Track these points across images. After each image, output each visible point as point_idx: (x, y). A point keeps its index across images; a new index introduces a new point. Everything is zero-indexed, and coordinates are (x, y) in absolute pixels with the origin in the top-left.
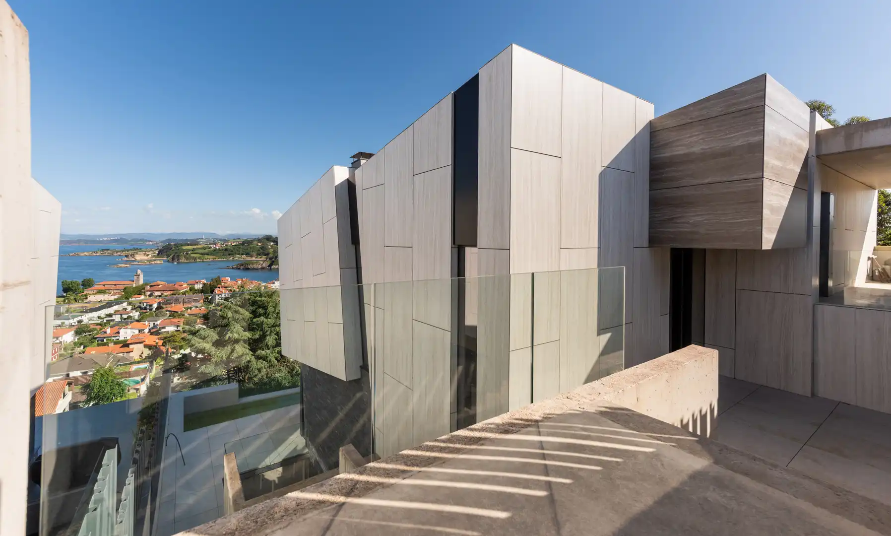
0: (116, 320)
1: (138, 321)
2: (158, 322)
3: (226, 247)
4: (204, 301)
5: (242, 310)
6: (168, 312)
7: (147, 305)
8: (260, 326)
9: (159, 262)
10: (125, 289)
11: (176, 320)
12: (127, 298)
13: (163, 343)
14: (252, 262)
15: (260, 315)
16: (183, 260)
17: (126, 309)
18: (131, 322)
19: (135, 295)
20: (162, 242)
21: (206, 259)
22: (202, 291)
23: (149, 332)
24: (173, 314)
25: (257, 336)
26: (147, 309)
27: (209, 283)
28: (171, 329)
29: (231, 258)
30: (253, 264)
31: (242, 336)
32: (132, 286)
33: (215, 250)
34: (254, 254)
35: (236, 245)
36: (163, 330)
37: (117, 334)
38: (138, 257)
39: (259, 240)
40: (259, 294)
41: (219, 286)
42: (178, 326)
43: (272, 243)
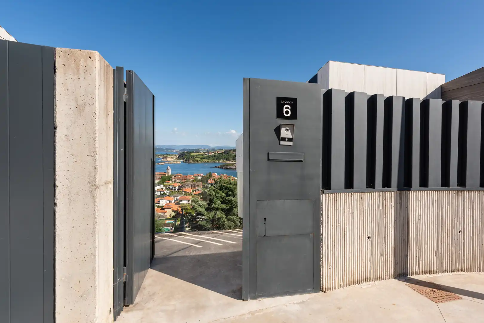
0: (158, 195)
1: (168, 196)
2: (179, 198)
3: (215, 154)
4: (203, 187)
5: (220, 192)
6: (183, 192)
7: (173, 187)
8: (230, 201)
9: (178, 162)
10: (162, 177)
11: (188, 197)
12: (163, 183)
13: (181, 210)
14: (229, 164)
15: (230, 195)
16: (191, 162)
17: (163, 188)
18: (166, 196)
19: (167, 180)
20: (180, 150)
21: (203, 161)
22: (201, 181)
23: (174, 203)
24: (186, 193)
25: (228, 207)
26: (173, 189)
27: (205, 176)
28: (185, 202)
29: (218, 161)
30: (230, 165)
31: (220, 207)
32: (166, 176)
33: (208, 156)
34: (231, 159)
35: (220, 153)
36: (181, 202)
37: (158, 203)
38: (169, 159)
40: (229, 183)
41: (211, 178)
42: (189, 201)
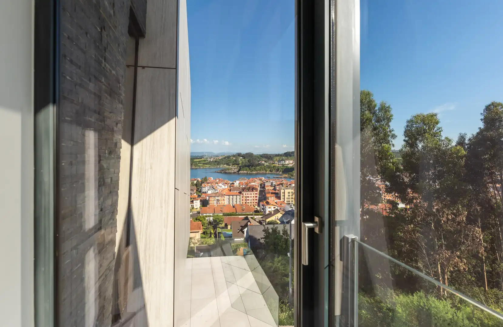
3: (216, 160)
4: (197, 191)
14: (228, 169)
16: (194, 167)
21: (204, 167)
22: (196, 185)
29: (219, 166)
33: (210, 161)
35: (221, 159)
39: (234, 156)
41: (205, 182)
43: (241, 158)
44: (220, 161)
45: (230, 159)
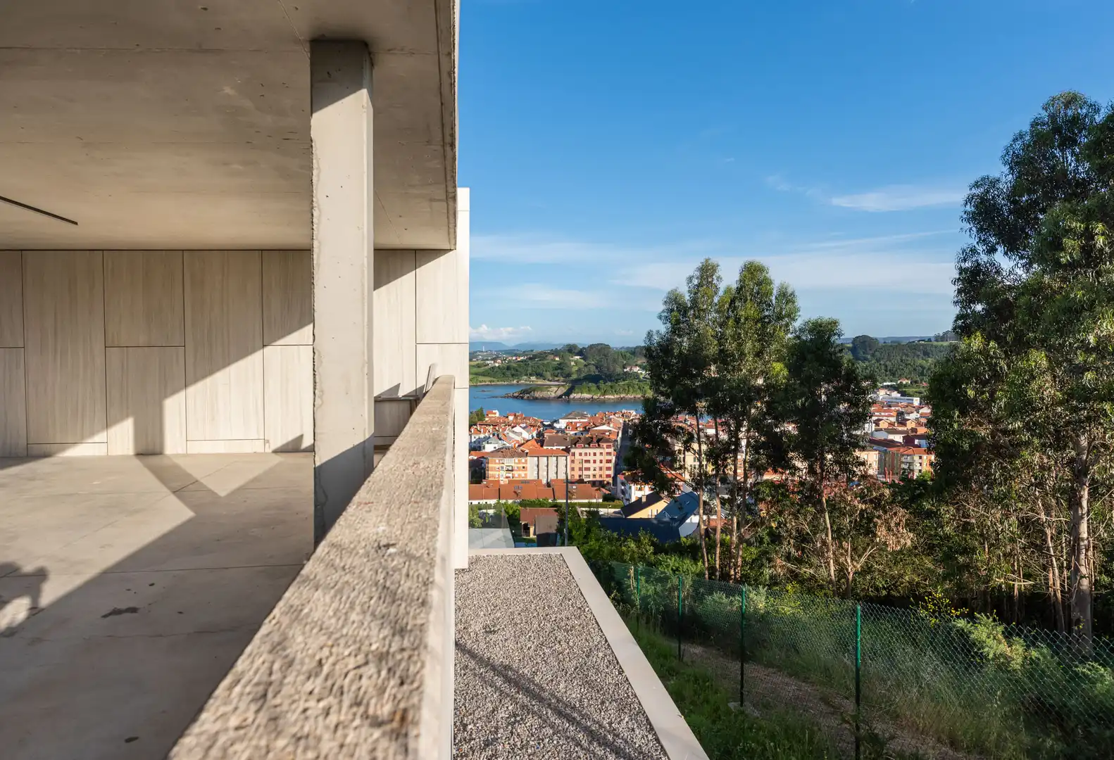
44: (520, 366)
45: (546, 362)
